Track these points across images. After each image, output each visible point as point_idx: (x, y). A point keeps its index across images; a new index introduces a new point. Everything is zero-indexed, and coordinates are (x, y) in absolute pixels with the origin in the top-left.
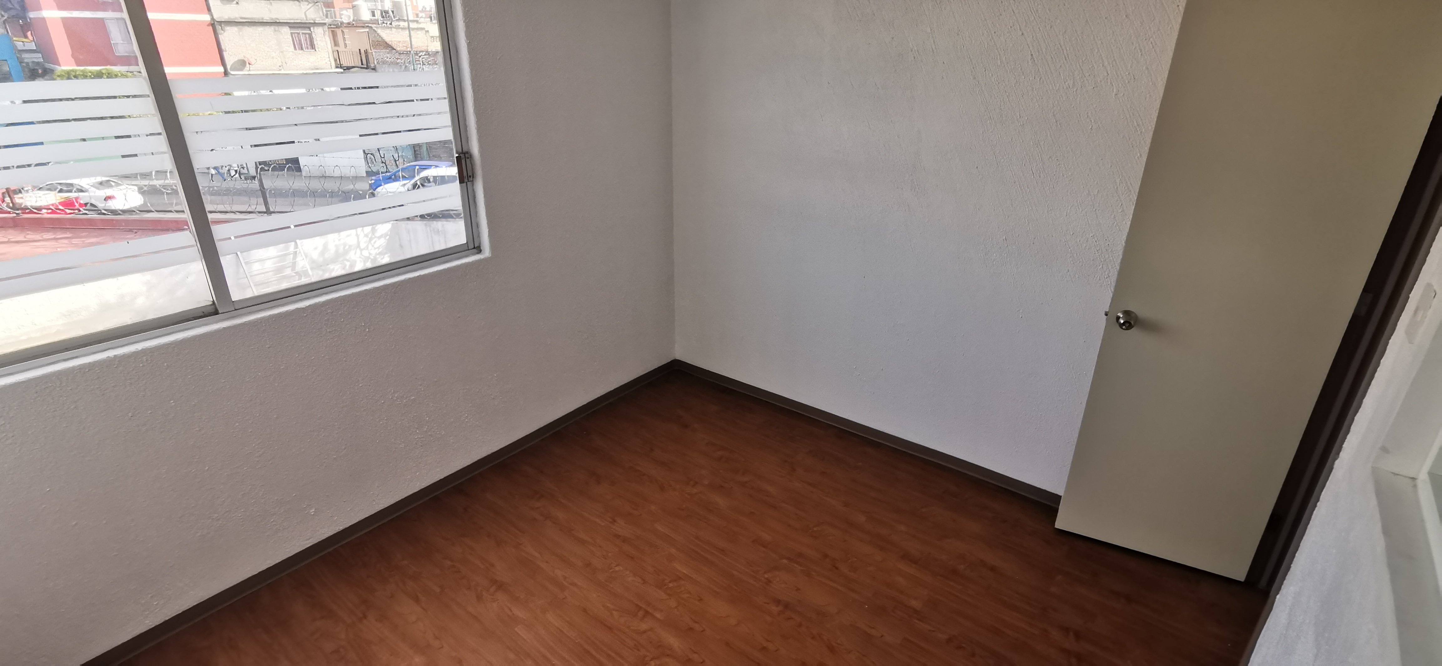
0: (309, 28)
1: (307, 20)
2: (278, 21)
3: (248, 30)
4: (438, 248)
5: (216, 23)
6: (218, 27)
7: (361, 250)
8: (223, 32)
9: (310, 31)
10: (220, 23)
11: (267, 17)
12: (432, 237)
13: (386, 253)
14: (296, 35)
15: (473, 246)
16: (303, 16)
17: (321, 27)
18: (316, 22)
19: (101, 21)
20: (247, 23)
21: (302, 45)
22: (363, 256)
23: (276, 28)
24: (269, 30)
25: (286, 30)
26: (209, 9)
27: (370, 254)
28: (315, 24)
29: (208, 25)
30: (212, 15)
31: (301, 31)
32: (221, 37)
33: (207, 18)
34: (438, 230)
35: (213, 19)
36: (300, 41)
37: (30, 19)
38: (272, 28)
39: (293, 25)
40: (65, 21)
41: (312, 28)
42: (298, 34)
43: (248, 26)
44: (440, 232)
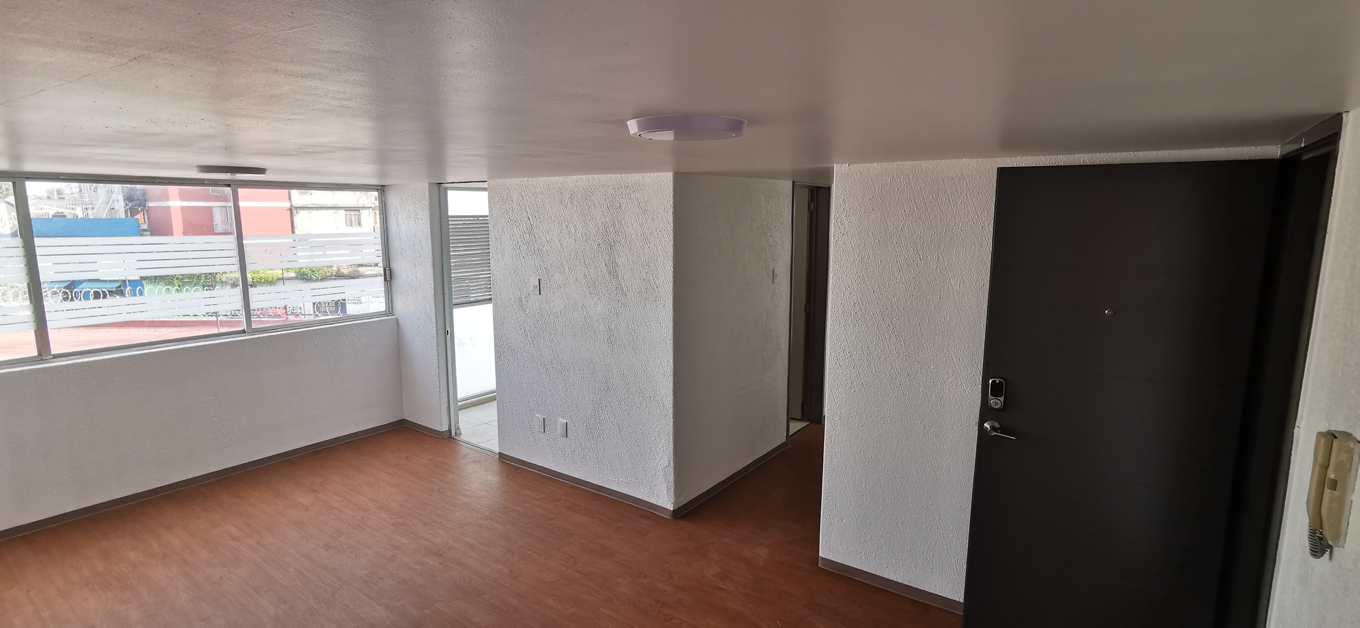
0: (359, 210)
1: (358, 205)
2: (338, 206)
3: (314, 212)
5: (293, 208)
6: (294, 211)
8: (297, 214)
9: (359, 212)
10: (296, 208)
11: (330, 204)
14: (349, 216)
16: (357, 203)
17: (367, 210)
18: (365, 206)
19: (211, 208)
20: (315, 208)
21: (352, 222)
23: (336, 211)
24: (331, 212)
25: (342, 212)
26: (290, 199)
28: (364, 208)
29: (287, 210)
30: (291, 203)
31: (353, 213)
32: (295, 218)
33: (287, 205)
35: (291, 206)
36: (351, 220)
37: (148, 207)
38: (333, 211)
39: (347, 209)
40: (183, 208)
41: (361, 211)
42: (351, 215)
43: (315, 210)
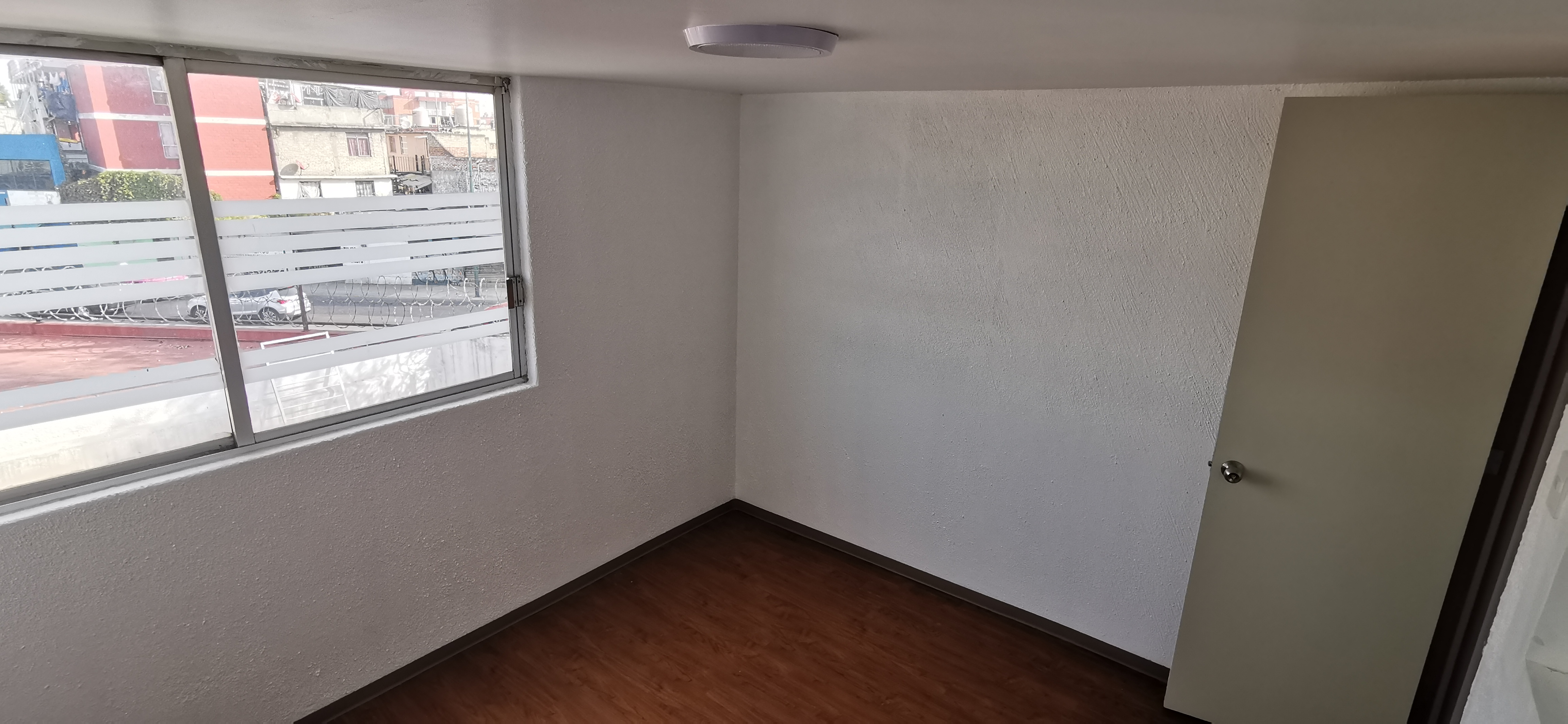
0: (367, 134)
1: (365, 126)
2: (335, 127)
3: (304, 135)
4: (483, 376)
5: (271, 128)
6: (273, 132)
7: (400, 365)
8: (277, 136)
9: (368, 136)
10: (275, 127)
11: (324, 122)
12: (477, 353)
13: (427, 369)
14: (352, 140)
15: (520, 374)
16: (362, 122)
17: (379, 134)
18: (374, 128)
19: (156, 124)
20: (303, 129)
21: (357, 150)
22: (401, 371)
23: (333, 133)
24: (325, 135)
25: (343, 136)
26: (266, 114)
27: (409, 369)
28: (373, 130)
29: (263, 130)
30: (268, 120)
31: (358, 137)
32: (275, 142)
33: (263, 122)
34: (484, 345)
35: (268, 124)
36: (356, 146)
37: (79, 119)
38: (329, 133)
39: (350, 131)
40: (116, 123)
41: (369, 134)
42: (355, 139)
43: (304, 131)
44: (486, 348)
